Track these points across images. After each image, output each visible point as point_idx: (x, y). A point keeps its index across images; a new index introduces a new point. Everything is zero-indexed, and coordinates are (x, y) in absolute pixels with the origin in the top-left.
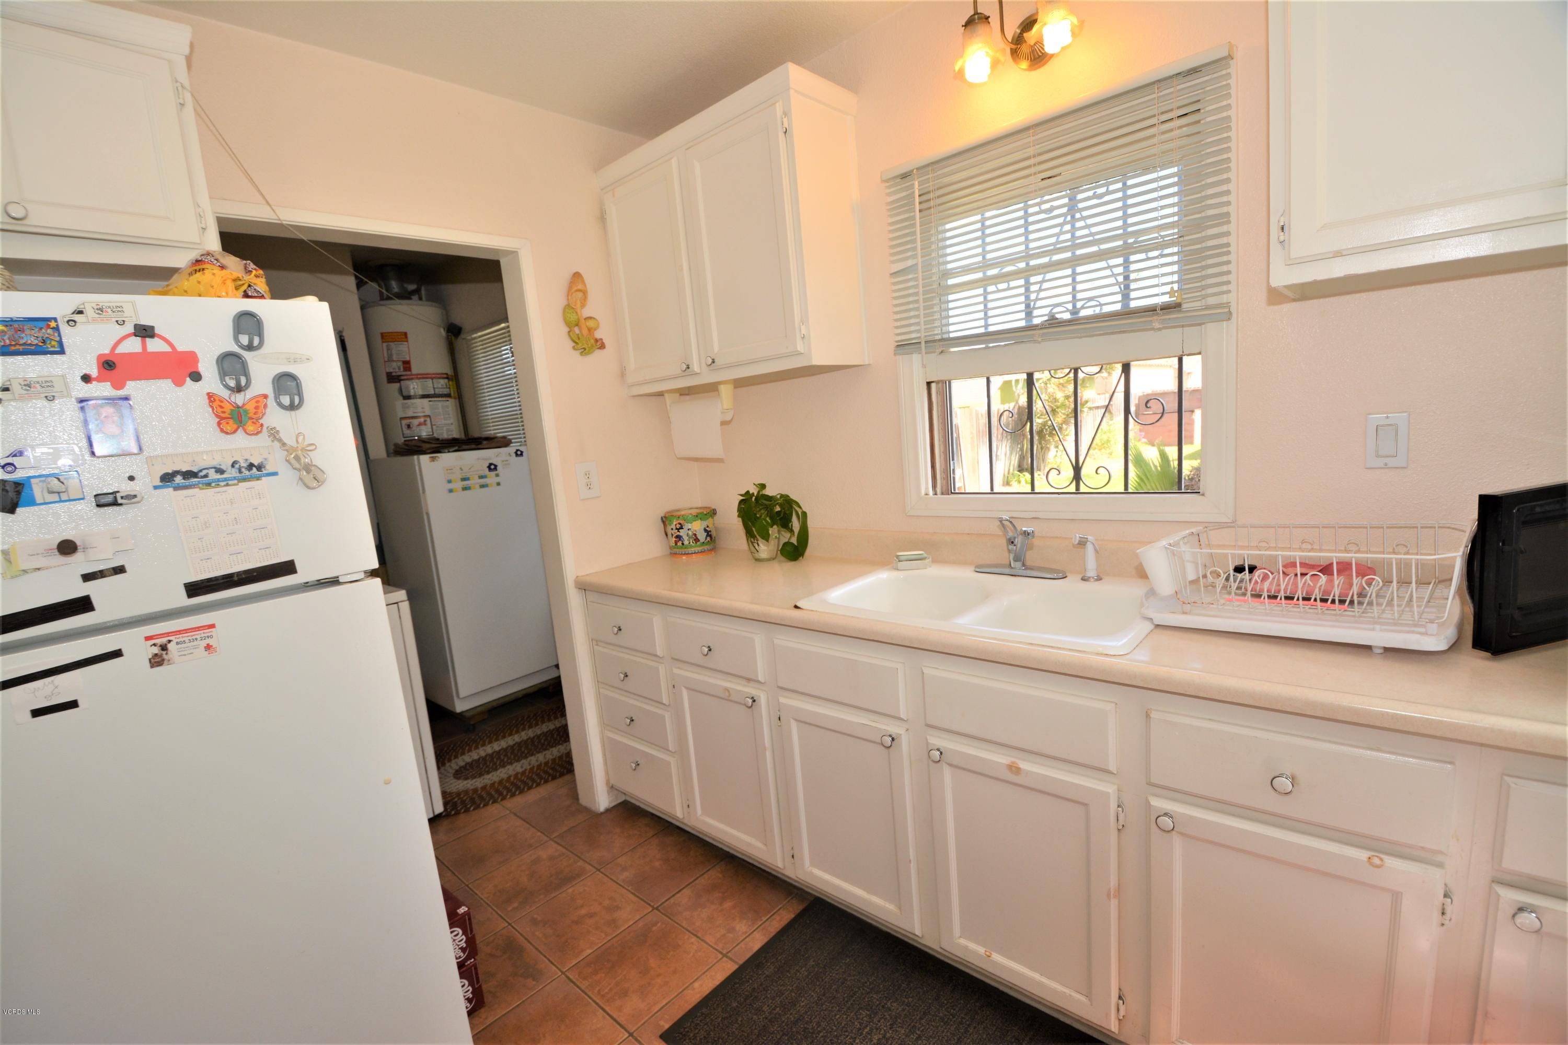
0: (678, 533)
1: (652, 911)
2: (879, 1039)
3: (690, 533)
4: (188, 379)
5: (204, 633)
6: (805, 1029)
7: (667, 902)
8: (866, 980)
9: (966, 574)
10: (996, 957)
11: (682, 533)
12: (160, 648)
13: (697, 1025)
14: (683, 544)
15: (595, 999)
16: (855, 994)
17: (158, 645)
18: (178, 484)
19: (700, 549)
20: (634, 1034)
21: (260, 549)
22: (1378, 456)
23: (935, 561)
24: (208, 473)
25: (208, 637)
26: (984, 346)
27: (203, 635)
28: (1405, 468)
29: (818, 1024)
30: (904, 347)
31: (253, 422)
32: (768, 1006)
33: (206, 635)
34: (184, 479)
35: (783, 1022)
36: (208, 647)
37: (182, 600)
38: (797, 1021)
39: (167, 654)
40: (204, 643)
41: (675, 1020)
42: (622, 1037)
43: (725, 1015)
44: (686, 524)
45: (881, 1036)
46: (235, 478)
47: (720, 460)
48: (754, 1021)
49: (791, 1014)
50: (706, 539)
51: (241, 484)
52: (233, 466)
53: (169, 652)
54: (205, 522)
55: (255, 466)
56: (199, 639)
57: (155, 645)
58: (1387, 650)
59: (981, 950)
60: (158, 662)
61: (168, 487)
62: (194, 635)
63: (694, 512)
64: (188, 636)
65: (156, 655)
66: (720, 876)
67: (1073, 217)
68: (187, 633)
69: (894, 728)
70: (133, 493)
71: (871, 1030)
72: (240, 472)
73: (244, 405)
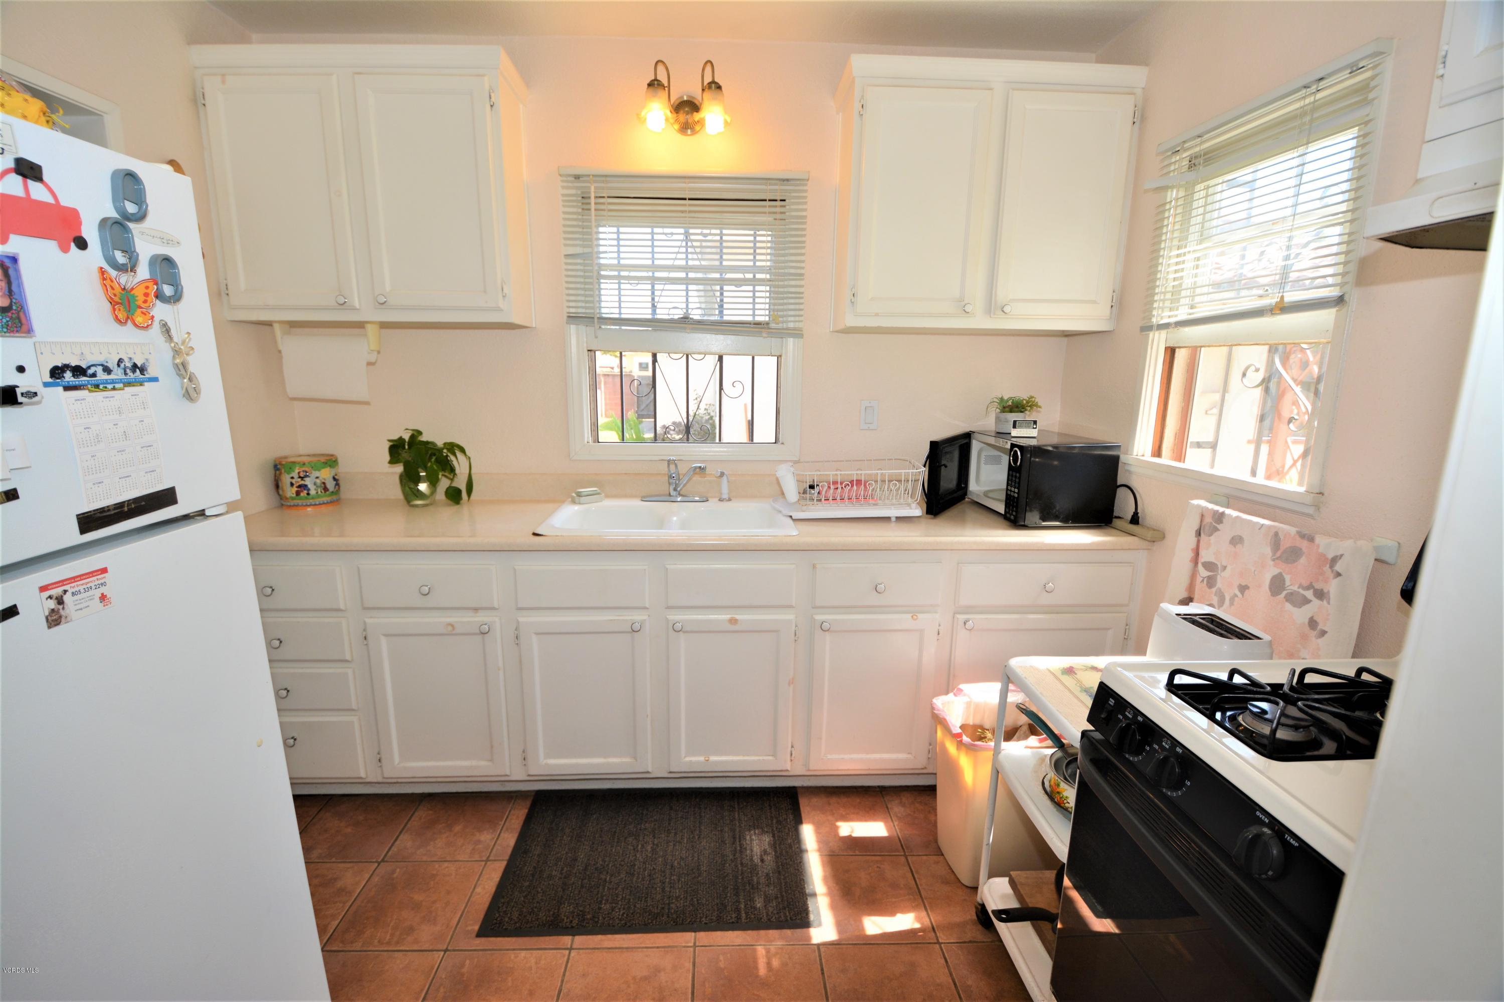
0: (303, 482)
1: (378, 866)
2: (652, 847)
3: (318, 481)
4: (73, 245)
5: (97, 579)
6: (596, 869)
7: (390, 853)
8: (616, 821)
9: (636, 503)
10: (713, 758)
11: (308, 482)
12: (56, 601)
13: (505, 912)
14: (308, 494)
15: (381, 949)
16: (615, 832)
17: (54, 598)
18: (68, 382)
19: (329, 499)
20: (449, 948)
21: (146, 473)
22: (866, 423)
23: (607, 496)
24: (96, 371)
25: (102, 584)
26: (618, 327)
27: (97, 583)
28: (875, 430)
29: (604, 861)
30: (573, 318)
31: (143, 313)
32: (556, 871)
33: (100, 582)
34: (73, 376)
35: (576, 873)
36: (103, 597)
37: (75, 537)
38: (586, 867)
39: (63, 608)
40: (97, 593)
41: (481, 919)
42: (439, 957)
43: (524, 894)
44: (313, 472)
45: (652, 845)
46: (121, 381)
47: (367, 403)
48: (553, 884)
49: (578, 866)
50: (335, 487)
51: (126, 389)
52: (119, 365)
53: (65, 606)
54: (97, 435)
55: (138, 368)
56: (94, 587)
57: (50, 597)
58: (897, 518)
59: (702, 759)
60: (56, 620)
61: (57, 385)
62: (88, 583)
63: (323, 459)
64: (82, 585)
65: (53, 610)
66: (431, 812)
67: (687, 244)
68: (81, 580)
69: (638, 617)
70: (33, 390)
71: (643, 846)
72: (126, 374)
73: (132, 289)
